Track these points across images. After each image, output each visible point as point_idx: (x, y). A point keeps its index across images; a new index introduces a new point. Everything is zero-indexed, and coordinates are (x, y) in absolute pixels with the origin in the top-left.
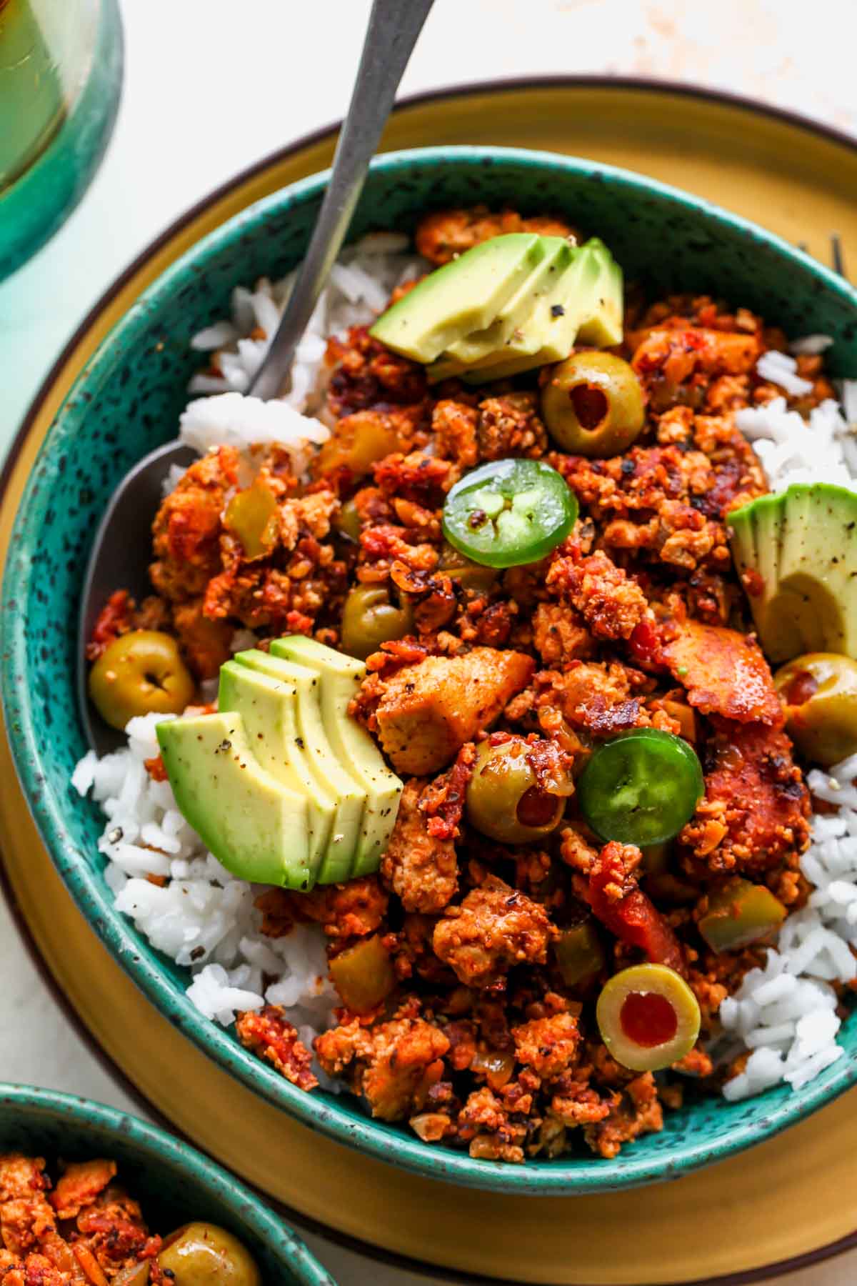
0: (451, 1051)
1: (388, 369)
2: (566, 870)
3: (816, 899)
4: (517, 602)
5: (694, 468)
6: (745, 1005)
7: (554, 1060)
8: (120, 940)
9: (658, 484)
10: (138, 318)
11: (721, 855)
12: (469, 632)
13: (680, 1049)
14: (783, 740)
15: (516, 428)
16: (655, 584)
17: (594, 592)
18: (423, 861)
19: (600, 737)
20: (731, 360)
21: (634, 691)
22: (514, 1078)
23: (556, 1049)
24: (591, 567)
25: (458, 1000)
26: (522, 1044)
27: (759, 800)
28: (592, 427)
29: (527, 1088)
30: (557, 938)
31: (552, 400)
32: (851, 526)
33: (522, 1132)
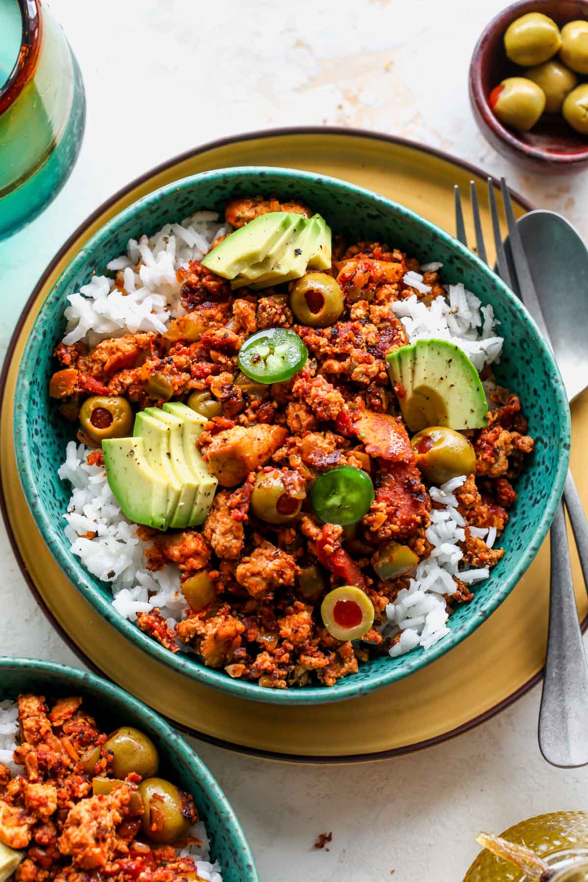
0: (246, 632)
1: (212, 283)
2: (304, 538)
3: (435, 553)
4: (277, 402)
5: (369, 332)
6: (398, 607)
7: (300, 635)
8: (78, 578)
9: (350, 341)
10: (82, 258)
11: (384, 530)
12: (252, 416)
13: (364, 629)
14: (416, 471)
15: (276, 313)
16: (350, 392)
17: (316, 396)
18: (226, 531)
19: (321, 470)
20: (389, 276)
21: (338, 446)
22: (280, 645)
23: (301, 629)
24: (315, 383)
25: (250, 606)
26: (283, 628)
27: (404, 502)
28: (316, 313)
29: (287, 650)
30: (300, 573)
31: (295, 297)
32: (450, 361)
33: (285, 673)
